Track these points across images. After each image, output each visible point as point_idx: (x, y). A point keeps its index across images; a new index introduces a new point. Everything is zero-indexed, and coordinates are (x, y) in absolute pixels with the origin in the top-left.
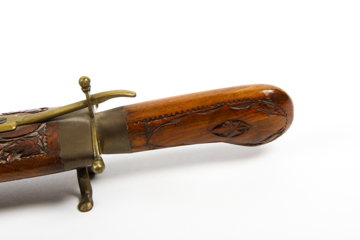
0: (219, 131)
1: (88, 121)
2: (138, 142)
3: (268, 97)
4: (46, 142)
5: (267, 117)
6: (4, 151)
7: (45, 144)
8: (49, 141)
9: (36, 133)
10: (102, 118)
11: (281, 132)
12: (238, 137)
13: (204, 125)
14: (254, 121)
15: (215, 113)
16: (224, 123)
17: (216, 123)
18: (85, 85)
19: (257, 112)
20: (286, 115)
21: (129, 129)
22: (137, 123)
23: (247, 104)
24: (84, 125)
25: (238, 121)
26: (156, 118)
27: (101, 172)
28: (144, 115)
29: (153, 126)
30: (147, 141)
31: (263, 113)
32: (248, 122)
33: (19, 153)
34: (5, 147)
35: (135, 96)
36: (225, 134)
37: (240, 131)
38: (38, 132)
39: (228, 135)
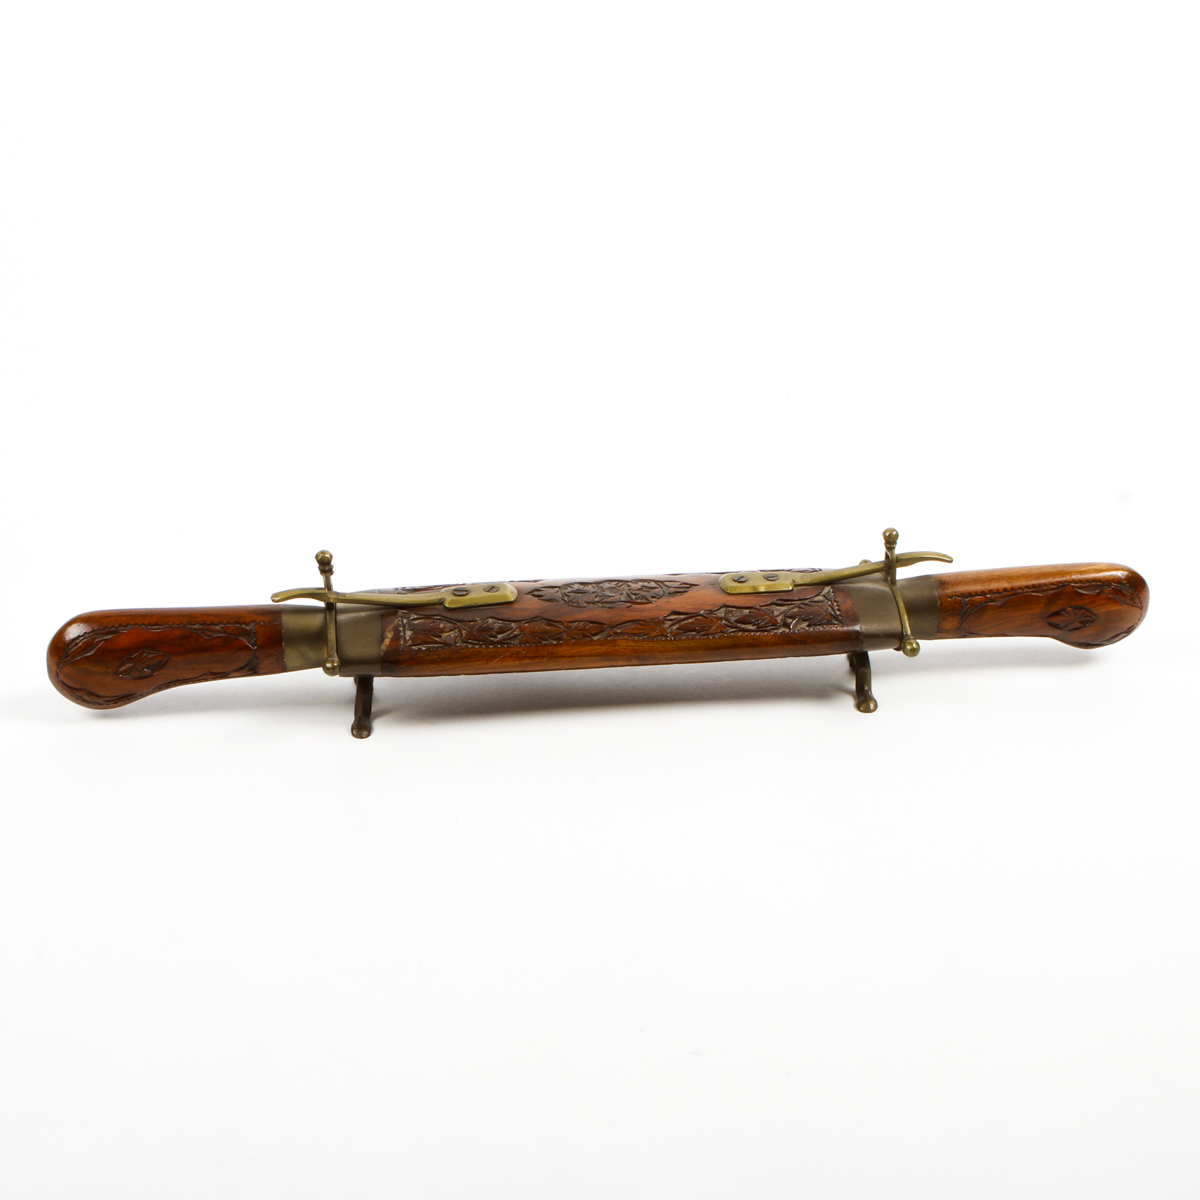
0: (1056, 620)
1: (887, 589)
2: (949, 624)
3: (1124, 580)
4: (839, 610)
5: (1120, 607)
6: (786, 617)
7: (838, 613)
8: (842, 608)
9: (820, 598)
10: (904, 588)
11: (1129, 631)
12: (1078, 631)
13: (1037, 610)
14: (1103, 610)
15: (1054, 594)
16: (1064, 610)
17: (1054, 609)
18: (890, 540)
19: (1109, 599)
20: (1141, 609)
21: (941, 604)
22: (951, 597)
23: (1097, 587)
24: (882, 594)
25: (1081, 608)
26: (977, 594)
27: (915, 655)
28: (960, 589)
29: (973, 604)
30: (961, 624)
31: (1115, 602)
32: (1095, 612)
33: (805, 620)
34: (785, 611)
35: (951, 561)
36: (1062, 625)
37: (1081, 622)
38: (824, 596)
39: (1066, 627)
